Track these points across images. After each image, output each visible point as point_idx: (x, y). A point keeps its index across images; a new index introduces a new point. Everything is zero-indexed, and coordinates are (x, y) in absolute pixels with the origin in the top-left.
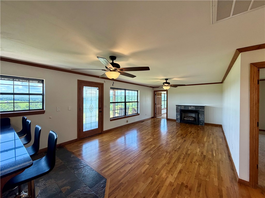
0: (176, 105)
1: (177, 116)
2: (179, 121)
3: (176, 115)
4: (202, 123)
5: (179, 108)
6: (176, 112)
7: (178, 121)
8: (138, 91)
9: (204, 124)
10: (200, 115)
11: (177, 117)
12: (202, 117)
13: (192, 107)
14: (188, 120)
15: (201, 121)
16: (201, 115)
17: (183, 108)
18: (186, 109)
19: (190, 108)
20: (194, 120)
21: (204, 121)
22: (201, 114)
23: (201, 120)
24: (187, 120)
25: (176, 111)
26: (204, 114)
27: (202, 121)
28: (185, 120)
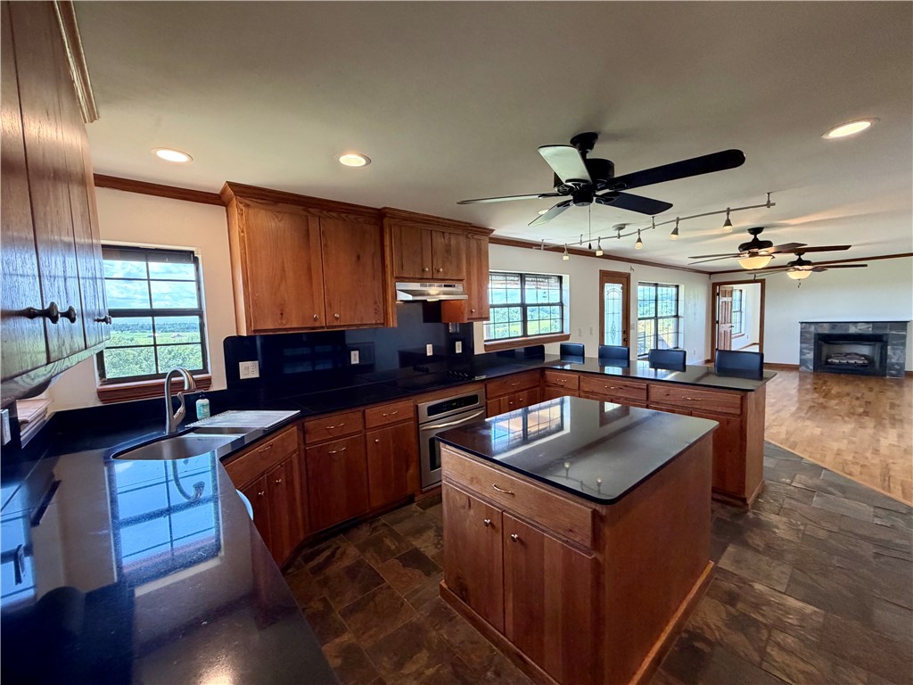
0: (802, 323)
1: (802, 353)
2: (811, 367)
3: (801, 351)
4: (899, 371)
5: (812, 329)
6: (801, 343)
7: (808, 367)
8: (677, 287)
9: (903, 373)
10: (889, 347)
11: (803, 357)
12: (898, 352)
13: (863, 327)
14: (843, 364)
15: (893, 364)
16: (893, 349)
17: (826, 330)
18: (837, 331)
19: (853, 330)
20: (866, 362)
21: (902, 366)
22: (894, 345)
23: (894, 361)
24: (840, 364)
25: (801, 339)
26: (904, 344)
27: (897, 364)
28: (832, 364)
